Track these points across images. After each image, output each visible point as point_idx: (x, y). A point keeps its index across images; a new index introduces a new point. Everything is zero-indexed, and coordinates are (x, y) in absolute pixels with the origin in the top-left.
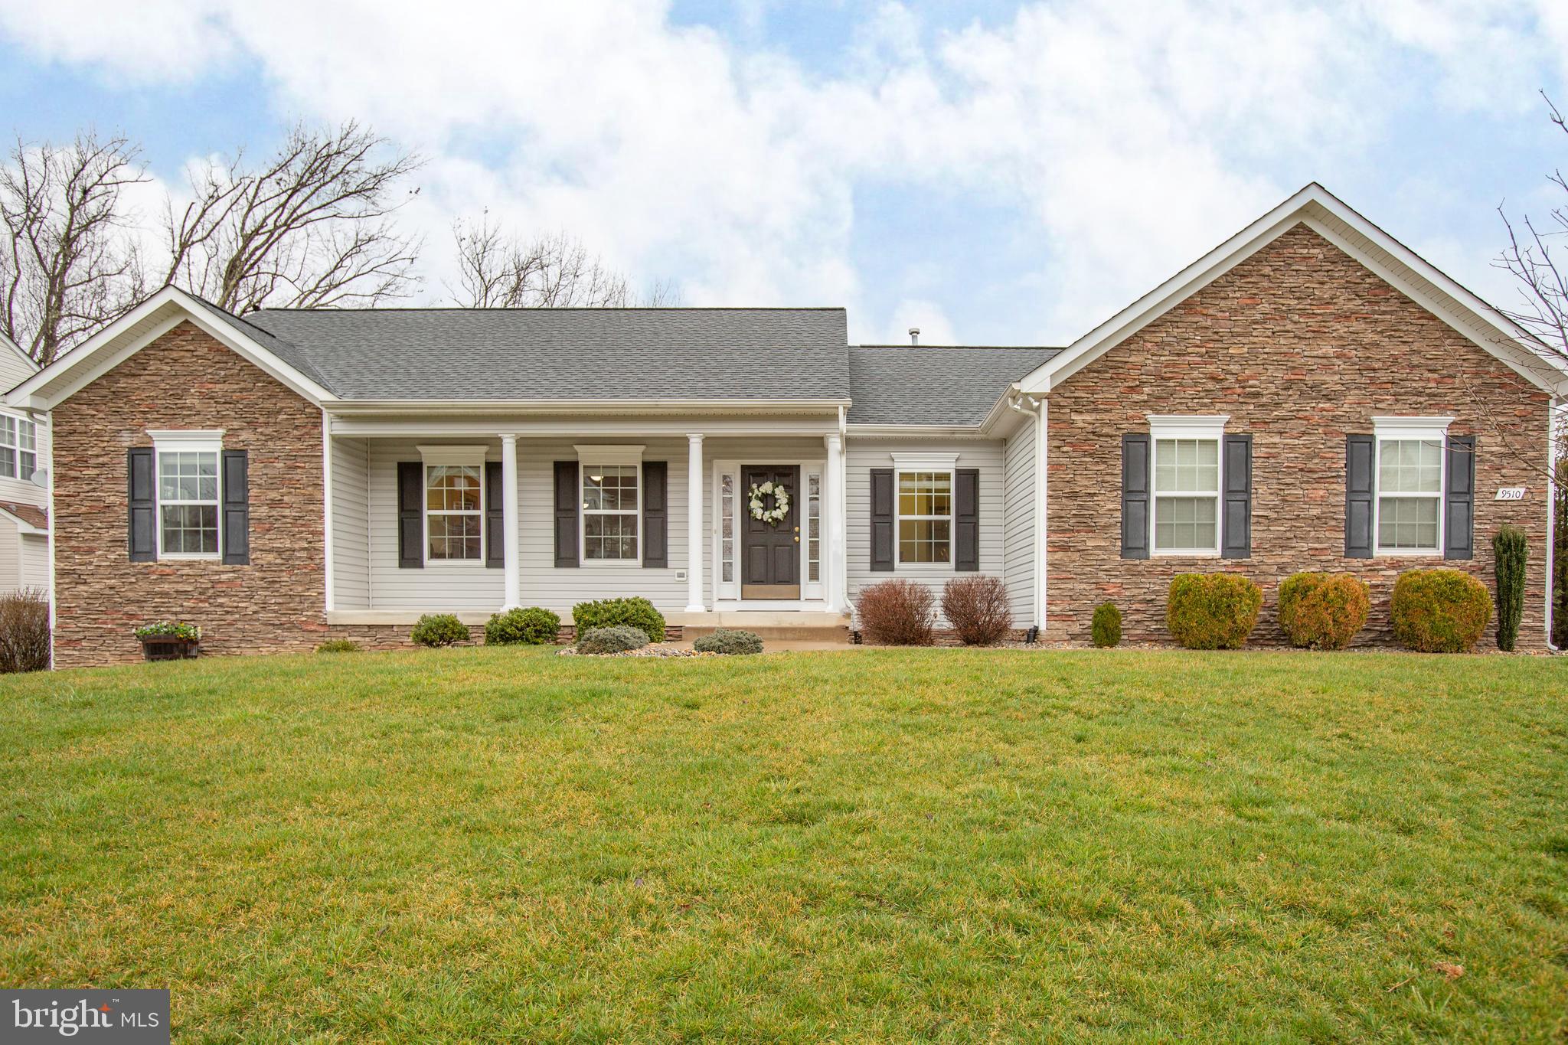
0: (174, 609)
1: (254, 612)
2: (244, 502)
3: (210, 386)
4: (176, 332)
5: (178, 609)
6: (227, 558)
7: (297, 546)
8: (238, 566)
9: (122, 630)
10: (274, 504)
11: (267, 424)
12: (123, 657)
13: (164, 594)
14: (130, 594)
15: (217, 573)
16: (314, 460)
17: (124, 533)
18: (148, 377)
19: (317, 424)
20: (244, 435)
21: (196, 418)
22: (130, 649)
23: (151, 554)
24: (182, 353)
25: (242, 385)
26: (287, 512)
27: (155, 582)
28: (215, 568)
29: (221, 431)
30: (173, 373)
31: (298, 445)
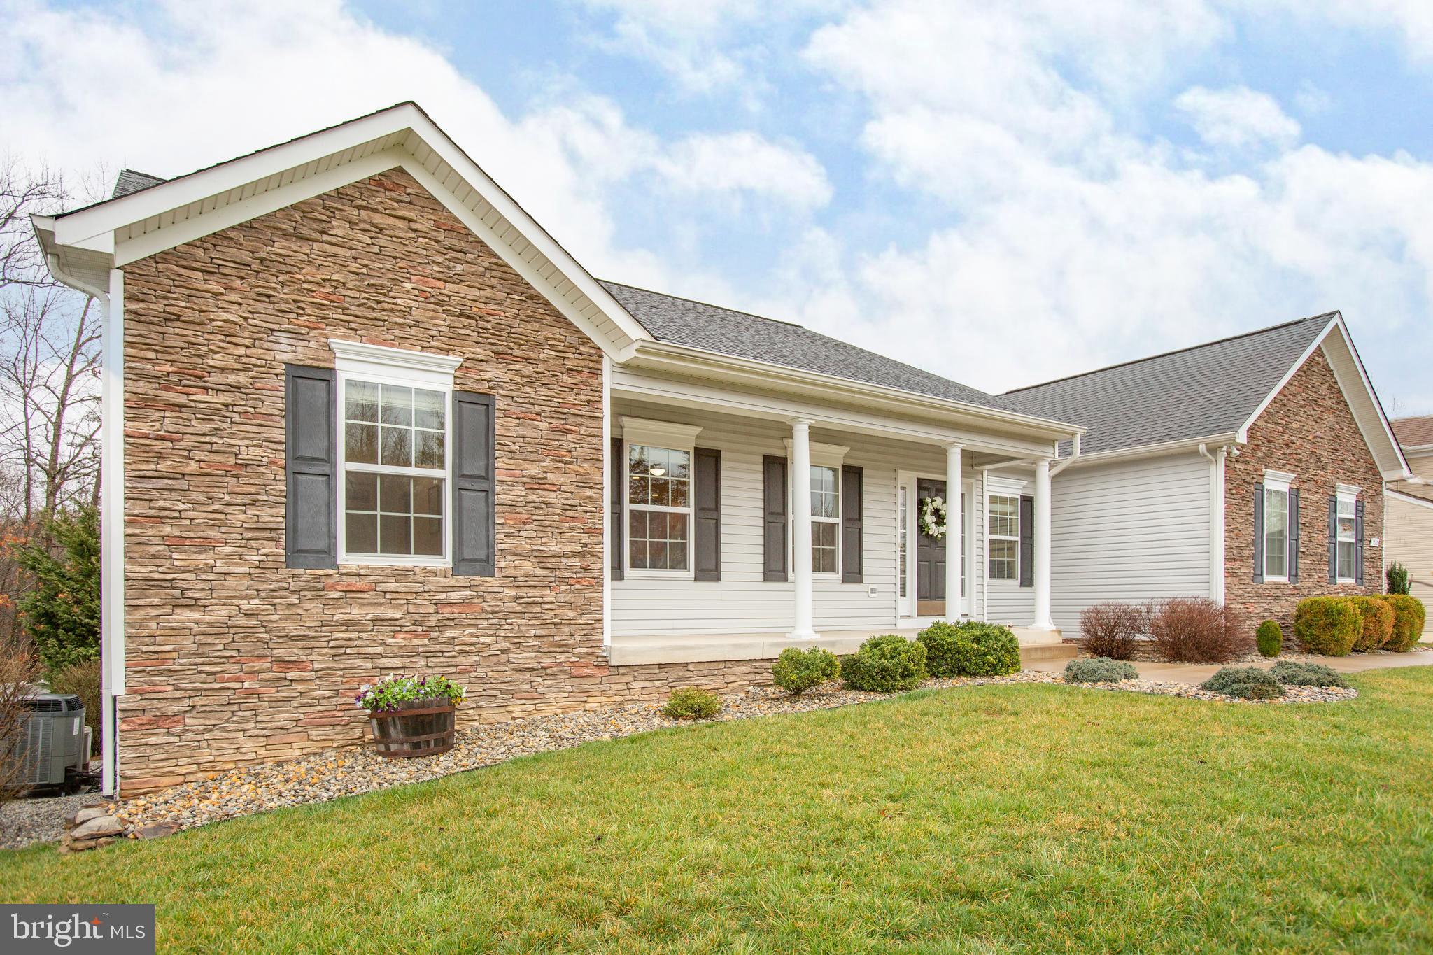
0: (370, 650)
1: (504, 652)
2: (488, 475)
3: (438, 284)
4: (380, 183)
5: (379, 650)
6: (462, 564)
7: (567, 549)
8: (478, 579)
9: (269, 691)
10: (535, 484)
11: (526, 360)
12: (271, 741)
13: (348, 625)
14: (290, 626)
15: (445, 589)
16: (591, 423)
17: (276, 515)
18: (328, 248)
19: (597, 372)
20: (492, 372)
21: (413, 331)
22: (289, 724)
23: (327, 555)
24: (392, 221)
25: (488, 293)
26: (552, 497)
27: (334, 604)
28: (443, 581)
29: (455, 360)
30: (376, 249)
31: (570, 398)
